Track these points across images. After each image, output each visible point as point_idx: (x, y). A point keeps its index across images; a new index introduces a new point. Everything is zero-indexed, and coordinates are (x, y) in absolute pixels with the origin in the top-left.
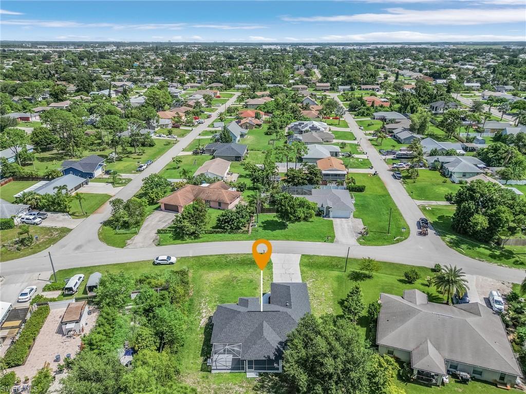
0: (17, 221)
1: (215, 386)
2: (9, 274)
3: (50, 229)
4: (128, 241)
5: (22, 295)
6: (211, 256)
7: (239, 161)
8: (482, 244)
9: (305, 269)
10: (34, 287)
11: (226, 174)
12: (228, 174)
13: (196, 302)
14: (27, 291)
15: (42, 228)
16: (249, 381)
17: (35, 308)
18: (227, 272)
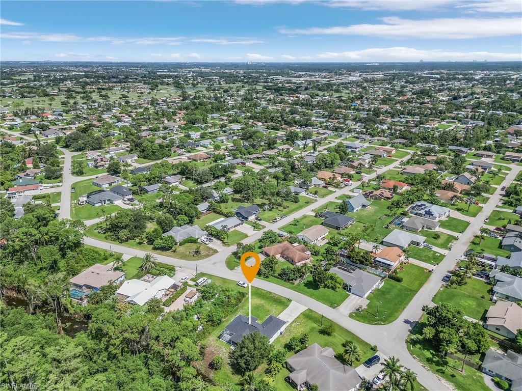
0: (199, 241)
1: (217, 344)
2: (184, 267)
3: (210, 249)
4: (236, 267)
5: (182, 279)
6: (264, 290)
7: (338, 229)
8: (432, 349)
9: (302, 316)
10: (188, 277)
11: (320, 238)
12: (322, 239)
13: (238, 310)
14: (184, 278)
15: (208, 247)
16: (230, 349)
17: (182, 286)
18: (263, 302)
